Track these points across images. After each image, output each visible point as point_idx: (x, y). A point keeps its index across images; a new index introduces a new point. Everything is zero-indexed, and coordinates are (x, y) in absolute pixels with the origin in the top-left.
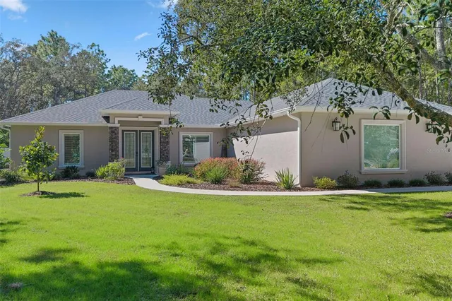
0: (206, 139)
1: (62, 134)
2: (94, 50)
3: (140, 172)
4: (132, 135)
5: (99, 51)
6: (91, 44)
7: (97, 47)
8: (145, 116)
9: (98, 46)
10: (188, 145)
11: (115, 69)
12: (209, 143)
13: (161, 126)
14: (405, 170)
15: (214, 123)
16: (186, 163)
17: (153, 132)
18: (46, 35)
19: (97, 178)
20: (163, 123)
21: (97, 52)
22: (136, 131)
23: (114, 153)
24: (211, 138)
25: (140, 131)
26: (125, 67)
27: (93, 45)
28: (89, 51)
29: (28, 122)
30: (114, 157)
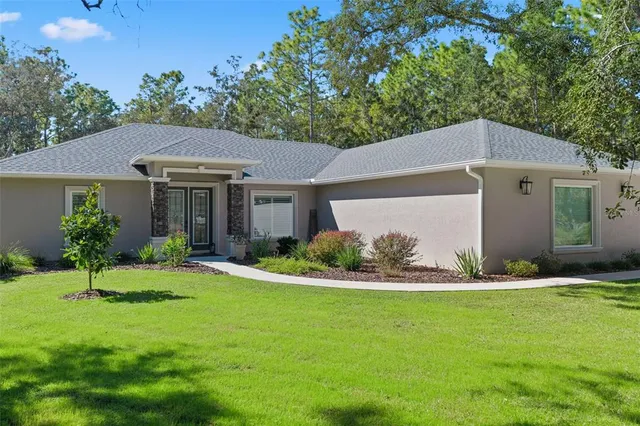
0: (287, 200)
1: (70, 193)
2: (48, 57)
4: (179, 194)
5: (58, 60)
8: (208, 166)
14: (599, 248)
17: (211, 189)
19: (143, 263)
20: (235, 176)
21: (56, 61)
22: (185, 189)
23: (160, 223)
24: (295, 199)
25: (192, 189)
29: (14, 172)
30: (160, 229)
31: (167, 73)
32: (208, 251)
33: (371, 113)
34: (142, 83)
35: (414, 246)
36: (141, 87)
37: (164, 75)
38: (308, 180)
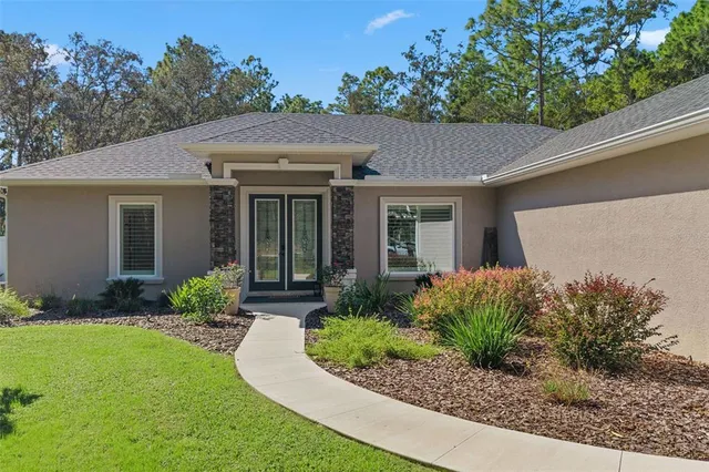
0: (443, 215)
1: (117, 205)
2: (251, 67)
3: (289, 293)
4: (272, 207)
5: (260, 68)
6: (247, 58)
7: (256, 63)
9: (259, 60)
10: (401, 227)
11: (288, 101)
12: (451, 223)
13: (333, 182)
15: (464, 175)
16: (396, 273)
17: (318, 198)
18: (174, 44)
19: (173, 312)
20: (338, 174)
21: (257, 69)
22: (281, 197)
23: (221, 249)
24: (458, 213)
25: (291, 197)
26: (305, 96)
27: (251, 59)
28: (244, 69)
30: (220, 259)
31: (373, 70)
32: (312, 292)
33: (633, 84)
34: (341, 84)
35: (653, 312)
36: (340, 89)
37: (369, 73)
38: (478, 178)
